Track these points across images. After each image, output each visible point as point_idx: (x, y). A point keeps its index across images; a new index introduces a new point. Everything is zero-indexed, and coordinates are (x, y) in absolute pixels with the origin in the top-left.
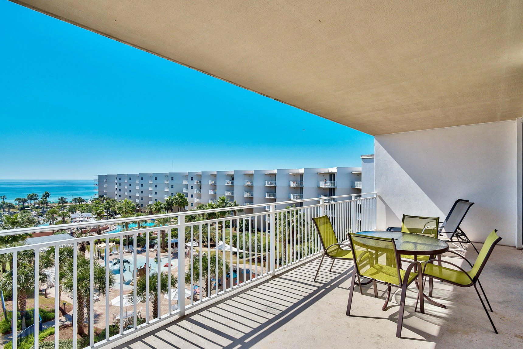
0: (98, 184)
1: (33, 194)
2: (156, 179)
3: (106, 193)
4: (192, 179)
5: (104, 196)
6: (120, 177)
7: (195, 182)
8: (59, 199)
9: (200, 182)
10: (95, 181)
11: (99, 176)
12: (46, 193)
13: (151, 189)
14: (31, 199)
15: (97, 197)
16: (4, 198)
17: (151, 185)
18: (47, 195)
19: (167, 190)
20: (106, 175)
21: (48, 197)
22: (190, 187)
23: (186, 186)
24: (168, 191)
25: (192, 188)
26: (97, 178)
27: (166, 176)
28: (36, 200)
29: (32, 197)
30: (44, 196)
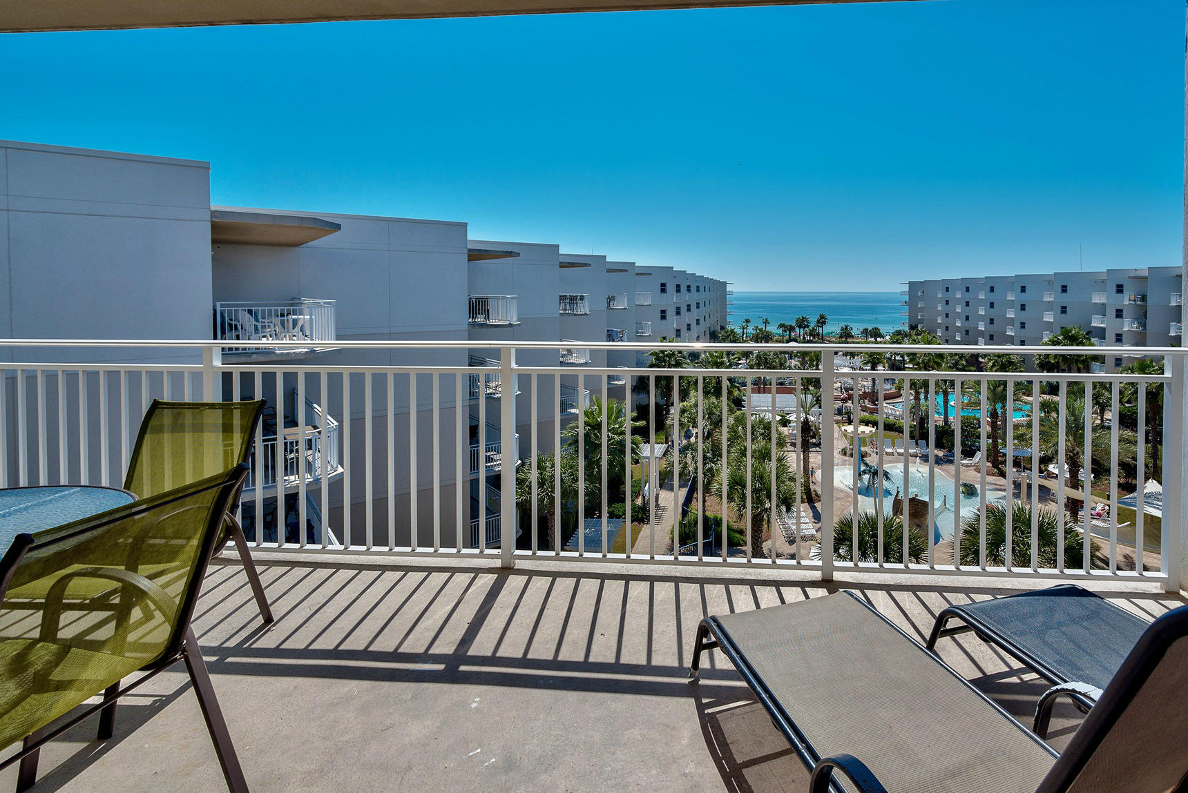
0: (907, 301)
1: (803, 318)
2: (1023, 289)
3: (921, 322)
4: (1120, 289)
5: (917, 327)
6: (947, 286)
7: (1126, 300)
8: (842, 329)
9: (1144, 298)
10: (902, 293)
11: (911, 283)
12: (822, 317)
13: (1010, 315)
14: (800, 327)
15: (907, 329)
16: (766, 322)
17: (1011, 304)
18: (822, 321)
19: (1049, 317)
20: (921, 282)
21: (825, 324)
22: (1111, 313)
23: (1102, 310)
24: (1052, 320)
25: (1119, 314)
26: (906, 288)
27: (1046, 282)
28: (807, 329)
29: (802, 323)
30: (818, 322)
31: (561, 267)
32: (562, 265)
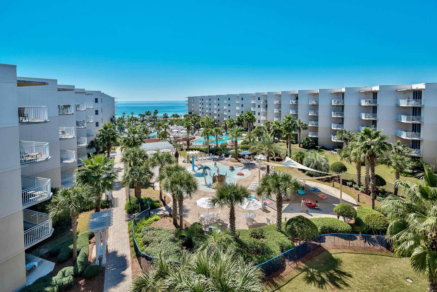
0: (188, 104)
1: (148, 111)
2: (229, 99)
3: (193, 111)
4: (259, 99)
5: (192, 113)
6: (202, 98)
7: (262, 102)
8: (164, 115)
9: (266, 101)
10: (186, 101)
11: (189, 97)
12: (156, 111)
13: (225, 108)
14: (147, 115)
15: (188, 114)
16: (132, 114)
17: (225, 104)
18: (156, 112)
19: (238, 108)
20: (193, 97)
21: (157, 113)
22: (257, 106)
23: (254, 105)
24: (239, 109)
25: (259, 106)
26: (187, 99)
27: (237, 97)
28: (150, 115)
29: (148, 114)
30: (155, 113)
31: (58, 91)
32: (59, 90)
